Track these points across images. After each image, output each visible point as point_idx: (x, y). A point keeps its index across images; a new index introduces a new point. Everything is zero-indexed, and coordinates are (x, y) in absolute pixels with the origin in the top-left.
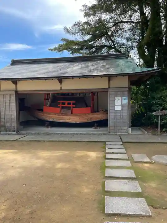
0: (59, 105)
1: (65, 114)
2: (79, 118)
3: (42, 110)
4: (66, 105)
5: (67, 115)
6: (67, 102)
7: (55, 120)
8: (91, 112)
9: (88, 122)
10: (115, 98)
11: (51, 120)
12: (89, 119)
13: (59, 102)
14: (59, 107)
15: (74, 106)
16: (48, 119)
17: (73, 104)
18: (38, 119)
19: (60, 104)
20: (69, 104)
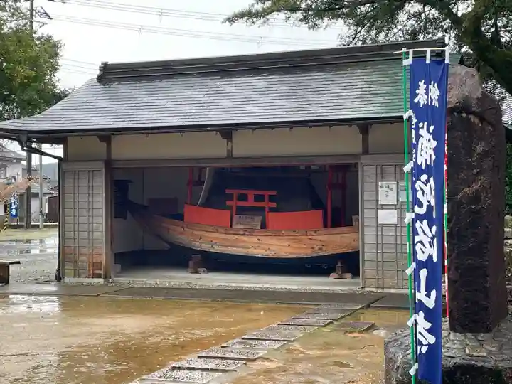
0: (228, 203)
1: (245, 230)
2: (287, 244)
3: (181, 218)
4: (251, 203)
5: (251, 233)
6: (251, 194)
7: (217, 249)
8: (326, 226)
9: (314, 255)
10: (380, 183)
11: (206, 247)
12: (317, 248)
13: (227, 191)
14: (230, 208)
15: (274, 205)
16: (198, 244)
17: (271, 199)
18: (170, 244)
19: (232, 200)
20: (259, 198)
